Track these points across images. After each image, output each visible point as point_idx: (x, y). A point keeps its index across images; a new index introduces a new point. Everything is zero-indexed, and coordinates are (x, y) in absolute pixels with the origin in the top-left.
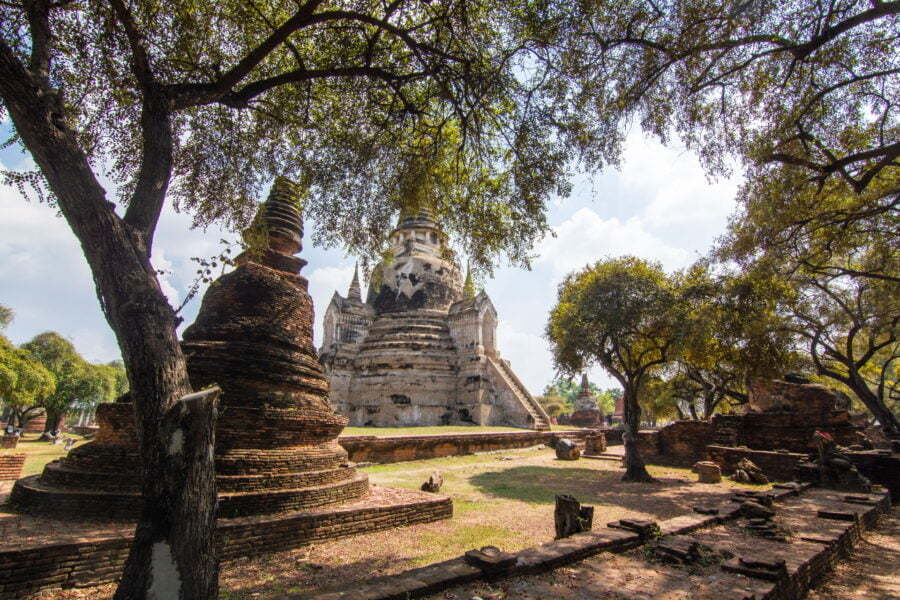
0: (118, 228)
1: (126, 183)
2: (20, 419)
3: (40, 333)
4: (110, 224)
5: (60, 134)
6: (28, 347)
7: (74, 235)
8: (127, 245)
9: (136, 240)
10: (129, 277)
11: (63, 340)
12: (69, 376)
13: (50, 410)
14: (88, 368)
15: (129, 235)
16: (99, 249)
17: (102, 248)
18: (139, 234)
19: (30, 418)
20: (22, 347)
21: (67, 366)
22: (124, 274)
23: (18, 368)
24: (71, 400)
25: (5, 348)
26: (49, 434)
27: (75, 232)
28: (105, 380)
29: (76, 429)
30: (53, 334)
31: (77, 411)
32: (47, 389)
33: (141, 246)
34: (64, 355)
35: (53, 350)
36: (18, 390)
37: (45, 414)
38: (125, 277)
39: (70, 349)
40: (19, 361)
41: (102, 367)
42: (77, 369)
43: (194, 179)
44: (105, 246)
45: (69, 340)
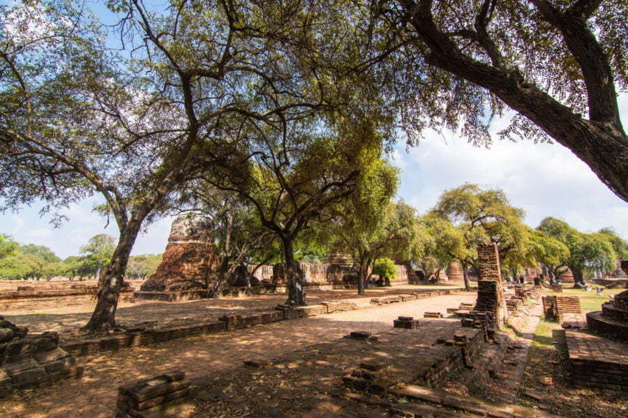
0: (592, 128)
1: (567, 98)
2: (555, 274)
3: (543, 219)
4: (585, 128)
5: (528, 91)
6: (540, 229)
7: (564, 147)
8: (605, 137)
9: (610, 130)
10: (620, 159)
11: (558, 221)
12: (574, 244)
13: (572, 267)
14: (584, 237)
15: (603, 129)
16: (586, 148)
17: (588, 147)
18: (609, 125)
19: (560, 273)
20: (536, 229)
21: (569, 237)
22: (615, 159)
23: (542, 242)
24: (582, 260)
25: (529, 232)
26: (579, 283)
27: (564, 145)
28: (602, 244)
29: (595, 280)
30: (550, 218)
31: (590, 268)
32: (564, 253)
33: (615, 133)
34: (563, 230)
35: (555, 228)
36: (547, 256)
37: (569, 269)
38: (617, 161)
39: (566, 226)
40: (540, 238)
41: (595, 235)
42: (577, 239)
43: (619, 62)
44: (589, 145)
45: (562, 220)
